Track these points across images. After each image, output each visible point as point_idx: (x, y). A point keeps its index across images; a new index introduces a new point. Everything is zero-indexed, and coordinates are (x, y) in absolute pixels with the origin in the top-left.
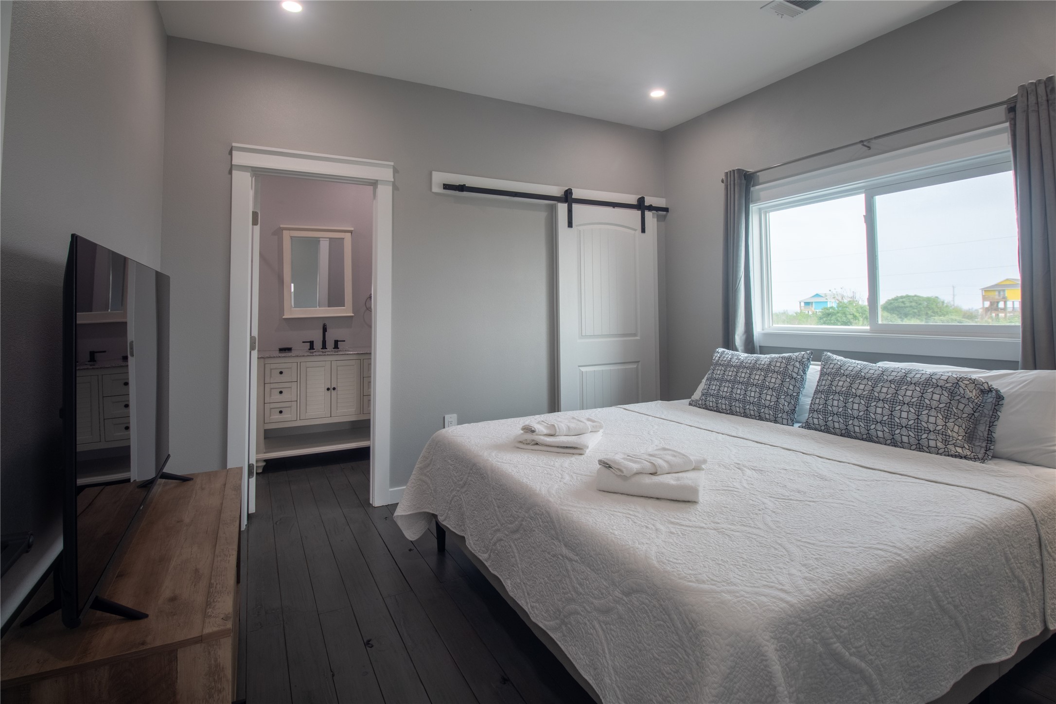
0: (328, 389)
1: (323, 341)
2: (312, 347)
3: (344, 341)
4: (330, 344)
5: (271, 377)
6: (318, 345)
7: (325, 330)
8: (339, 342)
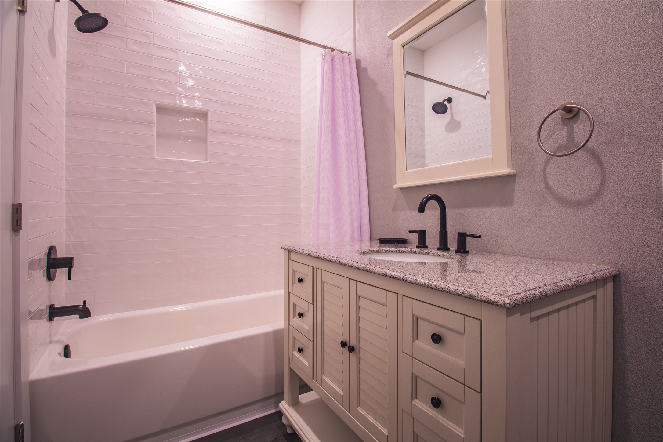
0: (343, 344)
1: (440, 232)
2: (421, 244)
3: (479, 236)
8: (467, 238)
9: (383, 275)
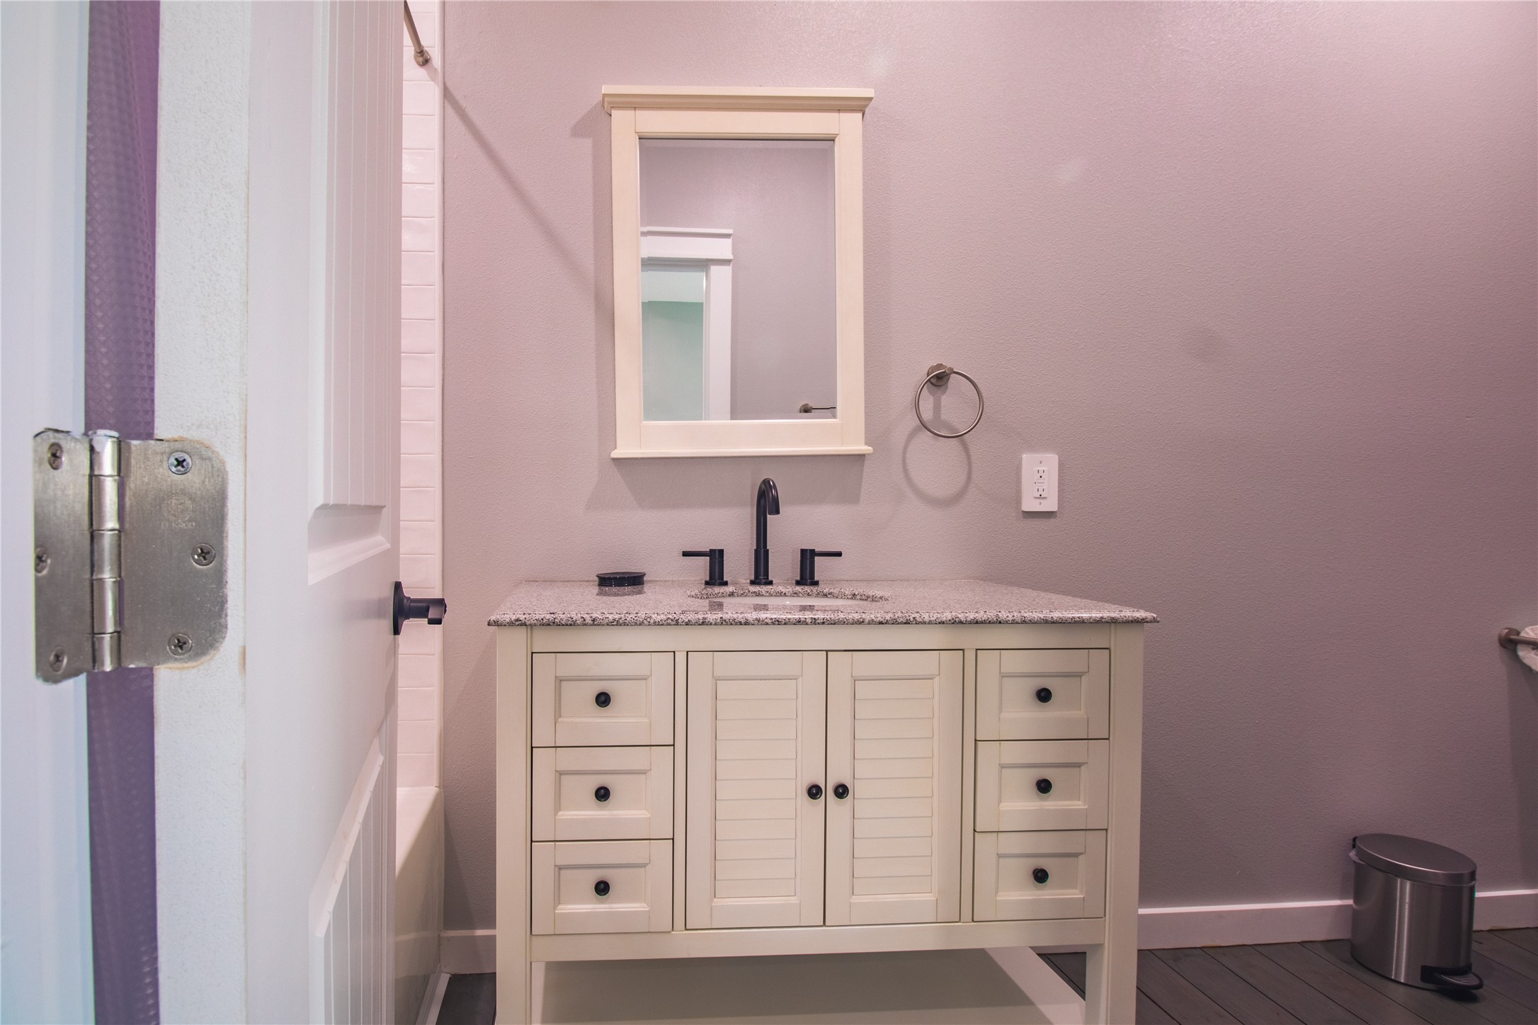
0: (814, 792)
1: (757, 552)
2: (716, 577)
3: (839, 554)
4: (783, 564)
5: (558, 713)
6: (739, 566)
7: (767, 502)
8: (816, 558)
9: (953, 623)
